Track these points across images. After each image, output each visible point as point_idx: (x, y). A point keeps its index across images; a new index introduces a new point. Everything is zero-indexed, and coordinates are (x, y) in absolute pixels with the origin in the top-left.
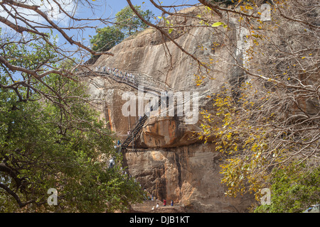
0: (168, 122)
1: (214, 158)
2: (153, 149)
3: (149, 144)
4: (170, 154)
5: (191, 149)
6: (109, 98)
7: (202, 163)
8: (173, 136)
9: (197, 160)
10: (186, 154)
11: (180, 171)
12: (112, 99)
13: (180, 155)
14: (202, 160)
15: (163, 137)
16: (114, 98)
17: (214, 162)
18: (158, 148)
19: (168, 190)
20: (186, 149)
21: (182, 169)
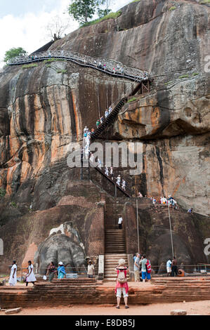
0: (151, 108)
1: (200, 153)
2: (128, 140)
3: (124, 135)
4: (149, 147)
5: (173, 142)
6: (74, 82)
7: (187, 158)
8: (156, 126)
9: (181, 155)
10: (168, 147)
11: (161, 167)
12: (77, 84)
13: (160, 148)
14: (186, 154)
15: (144, 126)
16: (79, 82)
17: (200, 157)
18: (135, 140)
19: (149, 188)
20: (167, 141)
21: (163, 164)
